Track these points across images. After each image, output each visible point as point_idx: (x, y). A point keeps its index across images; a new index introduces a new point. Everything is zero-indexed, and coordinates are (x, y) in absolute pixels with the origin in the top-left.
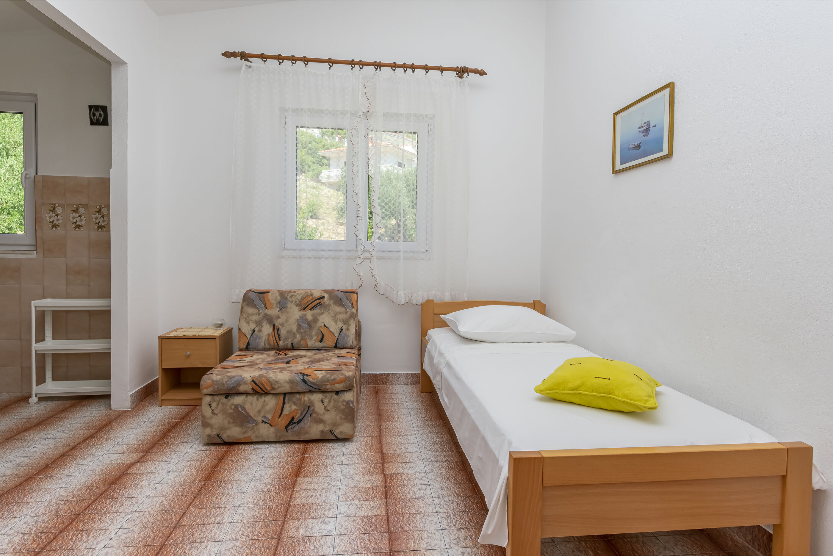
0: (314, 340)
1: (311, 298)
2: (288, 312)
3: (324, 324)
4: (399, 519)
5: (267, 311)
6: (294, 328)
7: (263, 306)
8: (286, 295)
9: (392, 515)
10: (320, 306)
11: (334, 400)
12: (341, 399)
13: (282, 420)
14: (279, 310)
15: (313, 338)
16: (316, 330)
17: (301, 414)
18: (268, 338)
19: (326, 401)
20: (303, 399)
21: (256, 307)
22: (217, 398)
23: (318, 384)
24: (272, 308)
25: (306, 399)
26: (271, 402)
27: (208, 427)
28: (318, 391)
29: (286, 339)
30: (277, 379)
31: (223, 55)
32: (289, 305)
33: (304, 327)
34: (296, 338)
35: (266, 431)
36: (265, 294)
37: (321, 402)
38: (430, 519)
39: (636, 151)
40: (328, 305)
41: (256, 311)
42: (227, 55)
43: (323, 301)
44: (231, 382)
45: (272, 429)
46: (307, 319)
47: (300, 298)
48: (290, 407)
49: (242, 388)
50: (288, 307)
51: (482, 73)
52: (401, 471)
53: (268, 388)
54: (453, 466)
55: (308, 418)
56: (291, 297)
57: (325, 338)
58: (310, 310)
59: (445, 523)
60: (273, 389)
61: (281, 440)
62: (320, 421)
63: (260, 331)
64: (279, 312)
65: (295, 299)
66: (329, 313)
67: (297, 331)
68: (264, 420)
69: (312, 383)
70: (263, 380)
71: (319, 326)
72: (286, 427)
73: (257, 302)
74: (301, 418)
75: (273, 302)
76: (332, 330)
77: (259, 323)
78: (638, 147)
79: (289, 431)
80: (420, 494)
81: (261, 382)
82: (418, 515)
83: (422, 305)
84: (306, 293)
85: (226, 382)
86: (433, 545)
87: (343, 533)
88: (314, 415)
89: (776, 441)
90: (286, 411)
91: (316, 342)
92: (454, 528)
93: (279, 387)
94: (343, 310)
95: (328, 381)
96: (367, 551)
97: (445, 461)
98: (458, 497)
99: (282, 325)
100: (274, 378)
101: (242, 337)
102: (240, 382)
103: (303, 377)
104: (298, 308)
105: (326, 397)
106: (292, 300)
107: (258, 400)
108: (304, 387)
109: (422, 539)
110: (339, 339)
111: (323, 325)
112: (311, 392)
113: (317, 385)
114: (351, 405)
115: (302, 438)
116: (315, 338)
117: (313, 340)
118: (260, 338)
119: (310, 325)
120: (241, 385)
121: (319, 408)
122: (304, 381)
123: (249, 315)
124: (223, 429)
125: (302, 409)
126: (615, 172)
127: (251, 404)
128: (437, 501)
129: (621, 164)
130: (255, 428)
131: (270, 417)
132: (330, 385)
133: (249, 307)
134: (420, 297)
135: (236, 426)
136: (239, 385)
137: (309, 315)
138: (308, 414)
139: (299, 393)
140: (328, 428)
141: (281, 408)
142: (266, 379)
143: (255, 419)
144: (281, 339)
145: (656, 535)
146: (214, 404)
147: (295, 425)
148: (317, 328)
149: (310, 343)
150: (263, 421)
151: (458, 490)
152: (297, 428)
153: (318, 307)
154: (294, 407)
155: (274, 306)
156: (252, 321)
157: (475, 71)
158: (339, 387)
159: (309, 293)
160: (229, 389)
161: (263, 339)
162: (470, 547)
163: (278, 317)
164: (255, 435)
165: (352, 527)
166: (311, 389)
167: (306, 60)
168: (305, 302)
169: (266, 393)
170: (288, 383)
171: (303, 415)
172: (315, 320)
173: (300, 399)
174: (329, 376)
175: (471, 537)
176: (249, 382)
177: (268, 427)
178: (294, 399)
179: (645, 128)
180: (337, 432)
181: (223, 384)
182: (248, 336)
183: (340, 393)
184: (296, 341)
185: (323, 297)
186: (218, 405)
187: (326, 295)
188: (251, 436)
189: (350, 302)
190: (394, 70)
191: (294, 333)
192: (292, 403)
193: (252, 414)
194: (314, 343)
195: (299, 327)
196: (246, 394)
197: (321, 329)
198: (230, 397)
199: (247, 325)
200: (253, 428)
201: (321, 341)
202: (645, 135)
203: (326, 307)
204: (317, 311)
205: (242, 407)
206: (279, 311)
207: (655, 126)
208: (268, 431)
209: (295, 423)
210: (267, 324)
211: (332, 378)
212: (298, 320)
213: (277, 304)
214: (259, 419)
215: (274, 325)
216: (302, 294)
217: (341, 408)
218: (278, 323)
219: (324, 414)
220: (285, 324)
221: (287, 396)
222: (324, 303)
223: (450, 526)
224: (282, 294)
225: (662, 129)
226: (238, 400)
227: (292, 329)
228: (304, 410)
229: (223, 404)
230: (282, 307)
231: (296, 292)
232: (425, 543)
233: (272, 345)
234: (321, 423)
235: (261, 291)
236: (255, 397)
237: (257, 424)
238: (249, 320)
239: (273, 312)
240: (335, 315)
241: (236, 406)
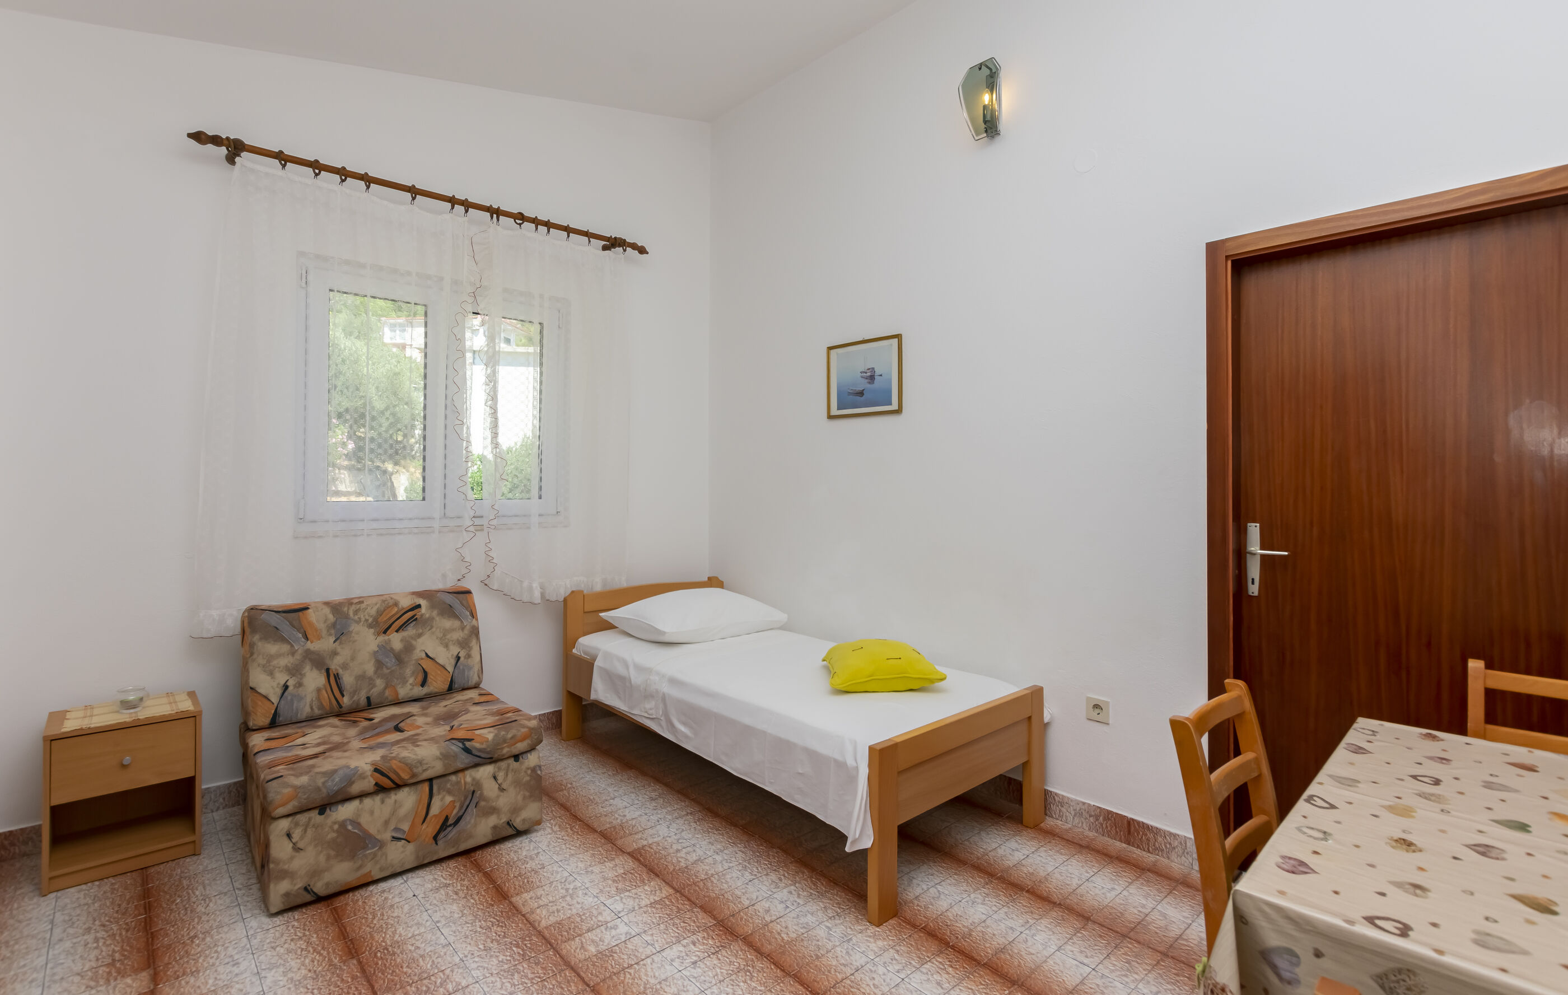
0: (411, 684)
1: (396, 610)
2: (354, 641)
3: (426, 654)
4: (695, 891)
5: (309, 645)
6: (370, 668)
7: (300, 636)
8: (346, 609)
9: (684, 889)
10: (414, 622)
11: (512, 770)
12: (524, 767)
13: (427, 827)
14: (334, 639)
15: (407, 681)
16: (412, 667)
17: (461, 807)
18: (318, 695)
19: (501, 776)
20: (463, 781)
21: (284, 640)
22: (302, 818)
23: (489, 749)
24: (319, 638)
25: (468, 779)
26: (407, 800)
27: (283, 878)
28: (489, 761)
29: (355, 692)
30: (419, 757)
31: (191, 136)
32: (354, 628)
33: (389, 665)
34: (374, 686)
35: (399, 854)
36: (300, 613)
37: (493, 780)
38: (728, 876)
39: (858, 398)
40: (429, 618)
41: (285, 648)
42: (198, 137)
43: (420, 614)
44: (333, 781)
45: (410, 847)
46: (392, 650)
47: (373, 612)
48: (442, 799)
49: (356, 788)
50: (352, 632)
51: (642, 251)
52: (645, 843)
53: (405, 776)
54: (701, 817)
55: (472, 810)
56: (356, 612)
57: (430, 677)
58: (397, 631)
59: (747, 874)
60: (414, 775)
61: (426, 862)
62: (493, 810)
63: (300, 685)
64: (336, 643)
65: (364, 616)
66: (433, 633)
67: (375, 672)
68: (395, 835)
69: (480, 750)
70: (395, 764)
71: (416, 658)
72: (435, 838)
73: (286, 629)
74: (460, 814)
75: (321, 626)
76: (441, 661)
77: (295, 671)
78: (861, 393)
79: (440, 843)
80: (693, 857)
81: (391, 769)
82: (712, 878)
83: (565, 600)
84: (383, 601)
85: (324, 783)
86: (755, 897)
87: (646, 929)
88: (482, 803)
89: (1016, 689)
90: (435, 810)
91: (415, 687)
92: (760, 875)
93: (424, 771)
94: (457, 623)
95: (505, 741)
96: (693, 932)
97: (687, 815)
98: (736, 845)
99: (345, 666)
100: (414, 757)
101: (260, 703)
102: (350, 779)
103: (464, 744)
104: (372, 630)
105: (499, 769)
106: (360, 618)
107: (383, 802)
108: (466, 761)
109: (740, 898)
110: (456, 674)
111: (424, 655)
112: (476, 765)
113: (488, 753)
114: (539, 772)
115: (462, 847)
116: (411, 680)
117: (408, 684)
118: (301, 698)
119: (400, 659)
120: (353, 783)
121: (490, 789)
122: (467, 750)
123: (270, 658)
124: (316, 873)
125: (463, 799)
126: (830, 417)
127: (372, 813)
128: (718, 858)
129: (839, 408)
130: (380, 853)
131: (406, 827)
132: (508, 747)
133: (269, 642)
134: (561, 588)
135: (342, 861)
136: (351, 783)
137: (396, 640)
138: (473, 805)
139: (456, 772)
140: (504, 819)
141: (426, 806)
142: (400, 761)
143: (379, 837)
144: (345, 693)
145: (929, 813)
146: (297, 831)
147: (450, 828)
148: (414, 662)
149: (403, 692)
150: (393, 837)
151: (731, 839)
152: (452, 833)
153: (412, 625)
154: (449, 799)
155: (324, 633)
156: (279, 668)
157: (634, 246)
158: (521, 746)
159: (391, 602)
160: (331, 794)
161: (308, 700)
162: (791, 885)
163: (335, 653)
164: (378, 866)
165: (650, 918)
166: (477, 760)
167: (368, 180)
168: (385, 619)
169: (398, 786)
170: (441, 759)
171: (463, 811)
172: (409, 648)
173: (458, 783)
174: (504, 733)
175: (784, 876)
176: (369, 773)
177: (403, 846)
178: (448, 786)
179: (869, 374)
180: (518, 823)
181: (318, 789)
182: (275, 699)
183: (520, 757)
184: (375, 692)
185: (419, 606)
186: (305, 831)
187: (423, 603)
188: (371, 871)
189: (467, 609)
190: (520, 224)
191: (371, 679)
192: (444, 793)
193: (372, 830)
194: (411, 689)
195: (379, 665)
196: (362, 796)
197: (422, 662)
198: (328, 810)
199: (269, 678)
200: (375, 855)
201: (423, 685)
202: (869, 383)
203: (427, 623)
204: (410, 631)
205: (354, 822)
206: (334, 642)
207: (881, 375)
208: (403, 852)
209: (450, 825)
210: (312, 670)
211: (510, 736)
212: (375, 653)
213: (329, 628)
214: (387, 836)
215: (328, 670)
216: (376, 604)
217: (525, 780)
218: (335, 665)
219: (498, 797)
220: (351, 664)
221: (434, 782)
222: (422, 615)
223: (756, 875)
224: (336, 608)
225: (890, 381)
226: (345, 811)
227: (365, 672)
228: (466, 799)
229: (316, 827)
230: (340, 631)
231: (362, 602)
232: (745, 900)
233: (328, 708)
234: (492, 813)
235: (289, 608)
236: (378, 798)
237: (381, 844)
238: (271, 668)
239: (324, 644)
240: (444, 635)
241: (343, 824)
